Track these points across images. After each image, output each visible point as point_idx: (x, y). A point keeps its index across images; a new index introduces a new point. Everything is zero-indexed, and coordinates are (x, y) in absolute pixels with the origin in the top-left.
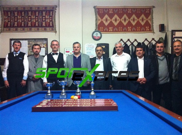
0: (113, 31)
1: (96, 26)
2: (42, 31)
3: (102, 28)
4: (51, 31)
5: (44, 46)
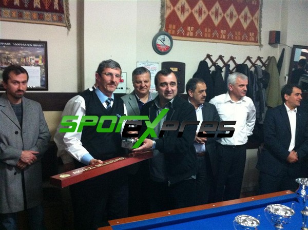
1: (162, 20)
2: (32, 20)
3: (174, 27)
4: (56, 23)
5: (37, 62)
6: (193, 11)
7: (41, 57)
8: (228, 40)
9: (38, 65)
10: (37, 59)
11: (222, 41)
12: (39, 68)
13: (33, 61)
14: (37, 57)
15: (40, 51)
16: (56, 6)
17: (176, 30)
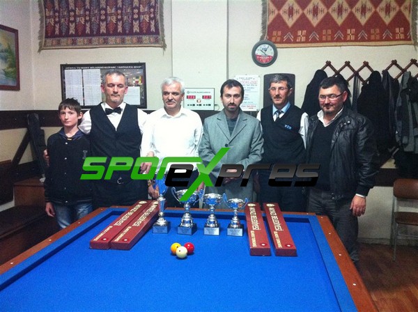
0: (307, 41)
1: (264, 28)
2: (132, 45)
4: (153, 45)
5: (138, 82)
6: (305, 12)
7: (140, 78)
8: (359, 41)
9: (138, 85)
10: (137, 80)
11: (349, 43)
12: (139, 88)
13: (134, 82)
14: (137, 78)
15: (139, 72)
16: (153, 29)
17: (282, 37)
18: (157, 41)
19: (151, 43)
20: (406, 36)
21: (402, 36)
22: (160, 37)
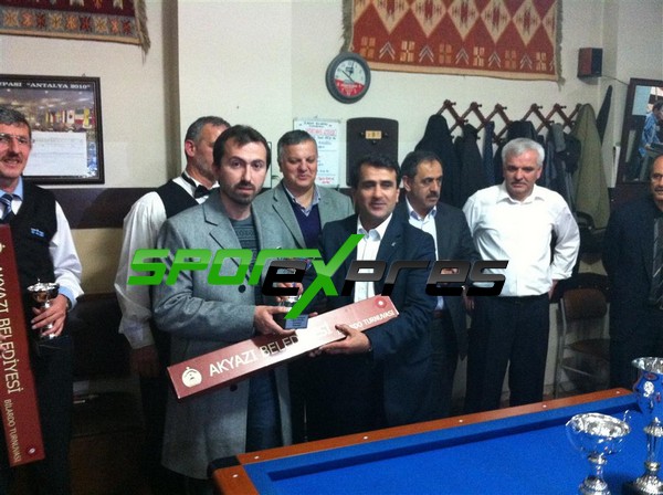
0: (415, 63)
2: (66, 33)
3: (373, 42)
4: (118, 38)
5: (80, 122)
6: (413, 7)
7: (87, 112)
8: (490, 69)
9: (82, 130)
10: (79, 117)
11: (477, 72)
13: (71, 121)
14: (79, 112)
16: (117, 2)
17: (377, 49)
18: (127, 30)
19: (112, 32)
20: (548, 67)
21: (544, 67)
22: (135, 22)
